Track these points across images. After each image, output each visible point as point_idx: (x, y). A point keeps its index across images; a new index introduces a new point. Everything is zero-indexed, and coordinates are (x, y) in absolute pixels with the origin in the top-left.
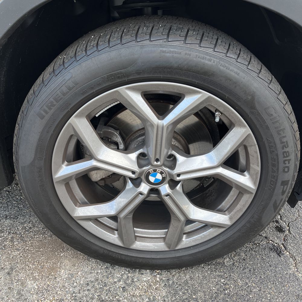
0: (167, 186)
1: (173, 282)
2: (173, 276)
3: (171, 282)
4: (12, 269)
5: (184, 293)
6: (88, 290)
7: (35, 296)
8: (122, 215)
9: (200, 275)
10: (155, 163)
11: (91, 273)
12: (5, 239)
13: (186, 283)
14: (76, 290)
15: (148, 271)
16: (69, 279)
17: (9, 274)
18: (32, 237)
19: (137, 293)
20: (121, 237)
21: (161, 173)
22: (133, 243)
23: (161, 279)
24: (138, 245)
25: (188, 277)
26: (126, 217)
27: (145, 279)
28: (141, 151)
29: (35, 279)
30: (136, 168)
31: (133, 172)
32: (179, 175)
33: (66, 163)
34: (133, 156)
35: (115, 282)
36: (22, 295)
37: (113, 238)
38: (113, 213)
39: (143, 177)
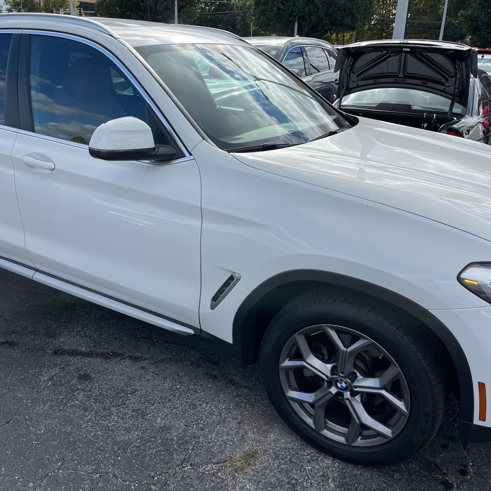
0: (349, 393)
1: (346, 472)
2: (349, 468)
3: (344, 471)
4: (242, 421)
5: (350, 481)
6: (285, 452)
7: (251, 442)
8: (317, 405)
9: (369, 475)
10: (341, 374)
11: (290, 443)
12: (242, 402)
13: (356, 475)
14: (277, 449)
15: (331, 458)
16: (275, 441)
17: (239, 423)
18: (259, 407)
19: (317, 467)
20: (315, 422)
21: (345, 383)
22: (322, 430)
23: (338, 467)
24: (326, 432)
25: (359, 472)
26: (320, 407)
27: (326, 462)
28: (334, 364)
29: (254, 433)
30: (329, 374)
31: (327, 377)
32: (356, 387)
33: (289, 358)
34: (329, 366)
35: (305, 455)
36: (244, 438)
37: (310, 421)
38: (311, 401)
39: (334, 382)
